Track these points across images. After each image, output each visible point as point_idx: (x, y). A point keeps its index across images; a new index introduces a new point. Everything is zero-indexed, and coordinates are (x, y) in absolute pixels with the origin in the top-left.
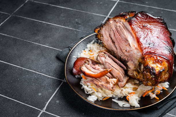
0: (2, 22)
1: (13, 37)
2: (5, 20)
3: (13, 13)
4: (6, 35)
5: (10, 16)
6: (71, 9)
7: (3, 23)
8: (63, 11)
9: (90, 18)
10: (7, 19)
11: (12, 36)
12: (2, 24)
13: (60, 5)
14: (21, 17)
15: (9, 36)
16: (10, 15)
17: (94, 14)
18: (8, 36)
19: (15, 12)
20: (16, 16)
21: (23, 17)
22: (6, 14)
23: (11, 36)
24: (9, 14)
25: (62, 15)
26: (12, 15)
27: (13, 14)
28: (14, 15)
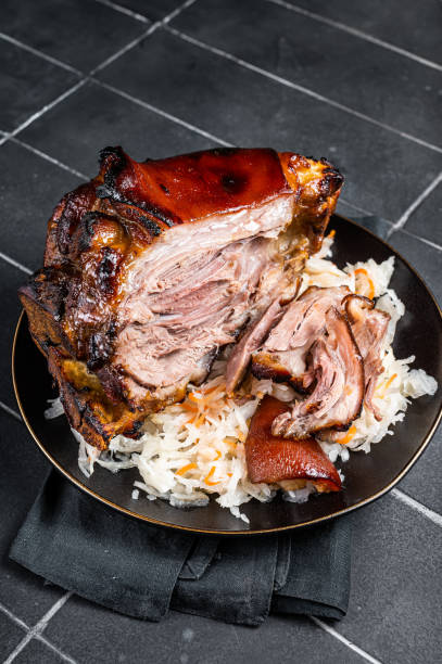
0: (47, 104)
1: (79, 174)
2: (61, 98)
3: (92, 73)
4: (55, 162)
5: (82, 83)
6: (321, 98)
7: (51, 106)
8: (285, 98)
9: (388, 152)
10: (67, 94)
11: (79, 170)
12: (46, 109)
13: (279, 70)
14: (123, 94)
15: (66, 168)
16: (83, 79)
17: (404, 135)
18: (62, 165)
19: (101, 67)
20: (106, 86)
21: (130, 98)
22: (67, 72)
23: (74, 172)
24: (79, 73)
25: (279, 117)
26: (87, 79)
27: (95, 76)
28: (97, 82)
